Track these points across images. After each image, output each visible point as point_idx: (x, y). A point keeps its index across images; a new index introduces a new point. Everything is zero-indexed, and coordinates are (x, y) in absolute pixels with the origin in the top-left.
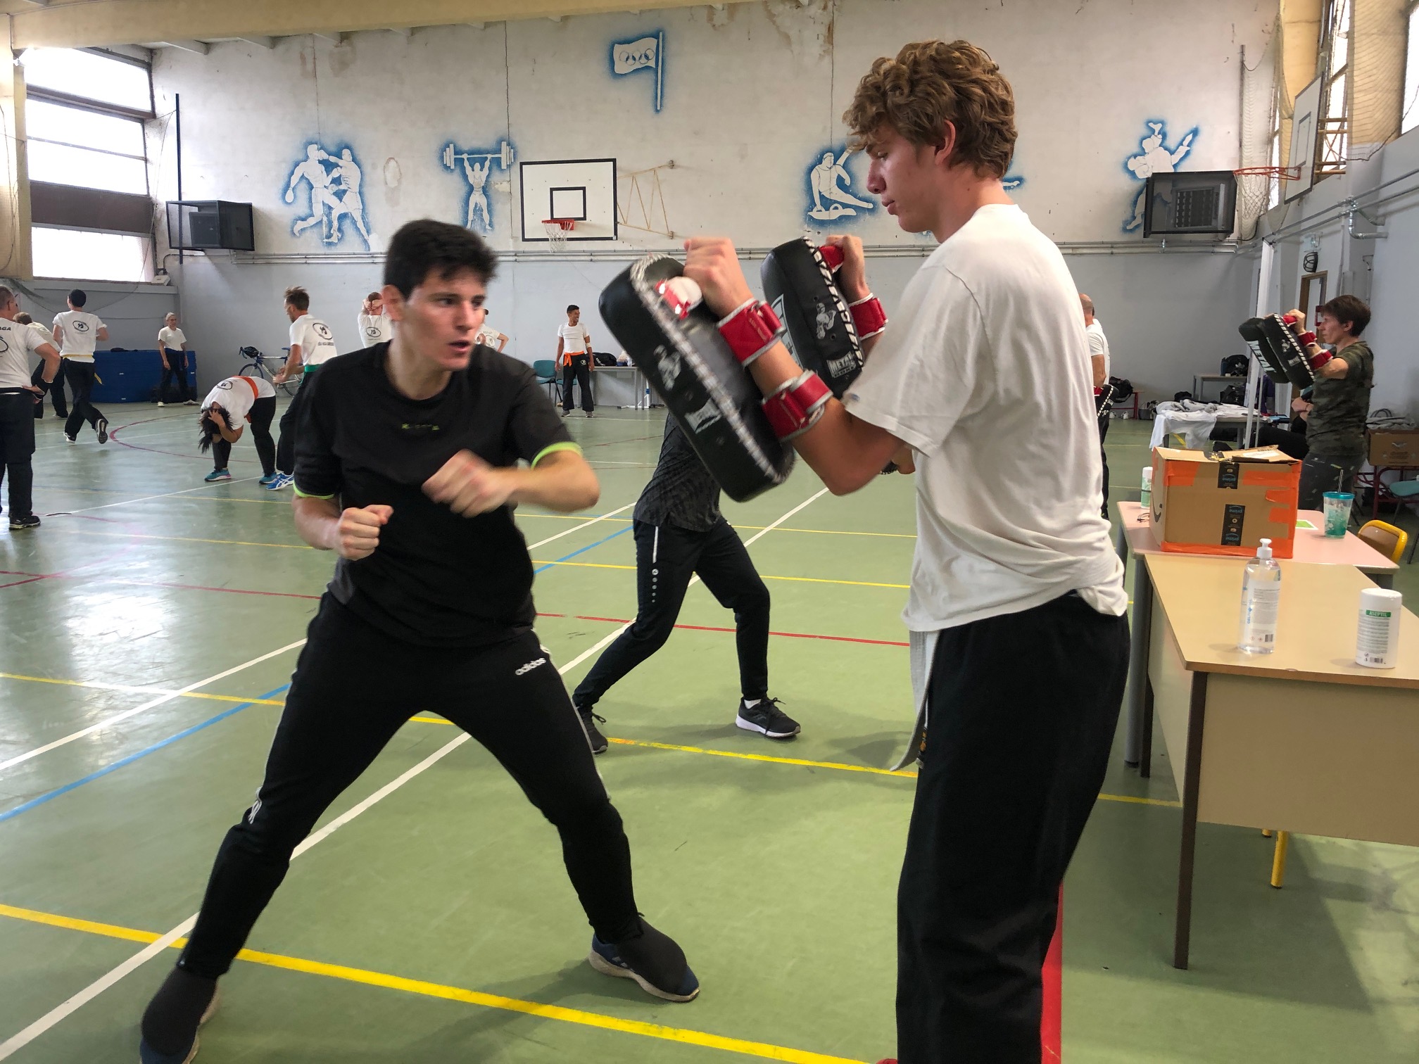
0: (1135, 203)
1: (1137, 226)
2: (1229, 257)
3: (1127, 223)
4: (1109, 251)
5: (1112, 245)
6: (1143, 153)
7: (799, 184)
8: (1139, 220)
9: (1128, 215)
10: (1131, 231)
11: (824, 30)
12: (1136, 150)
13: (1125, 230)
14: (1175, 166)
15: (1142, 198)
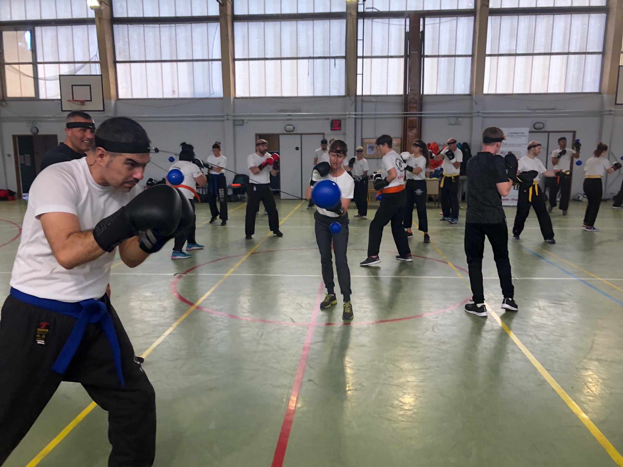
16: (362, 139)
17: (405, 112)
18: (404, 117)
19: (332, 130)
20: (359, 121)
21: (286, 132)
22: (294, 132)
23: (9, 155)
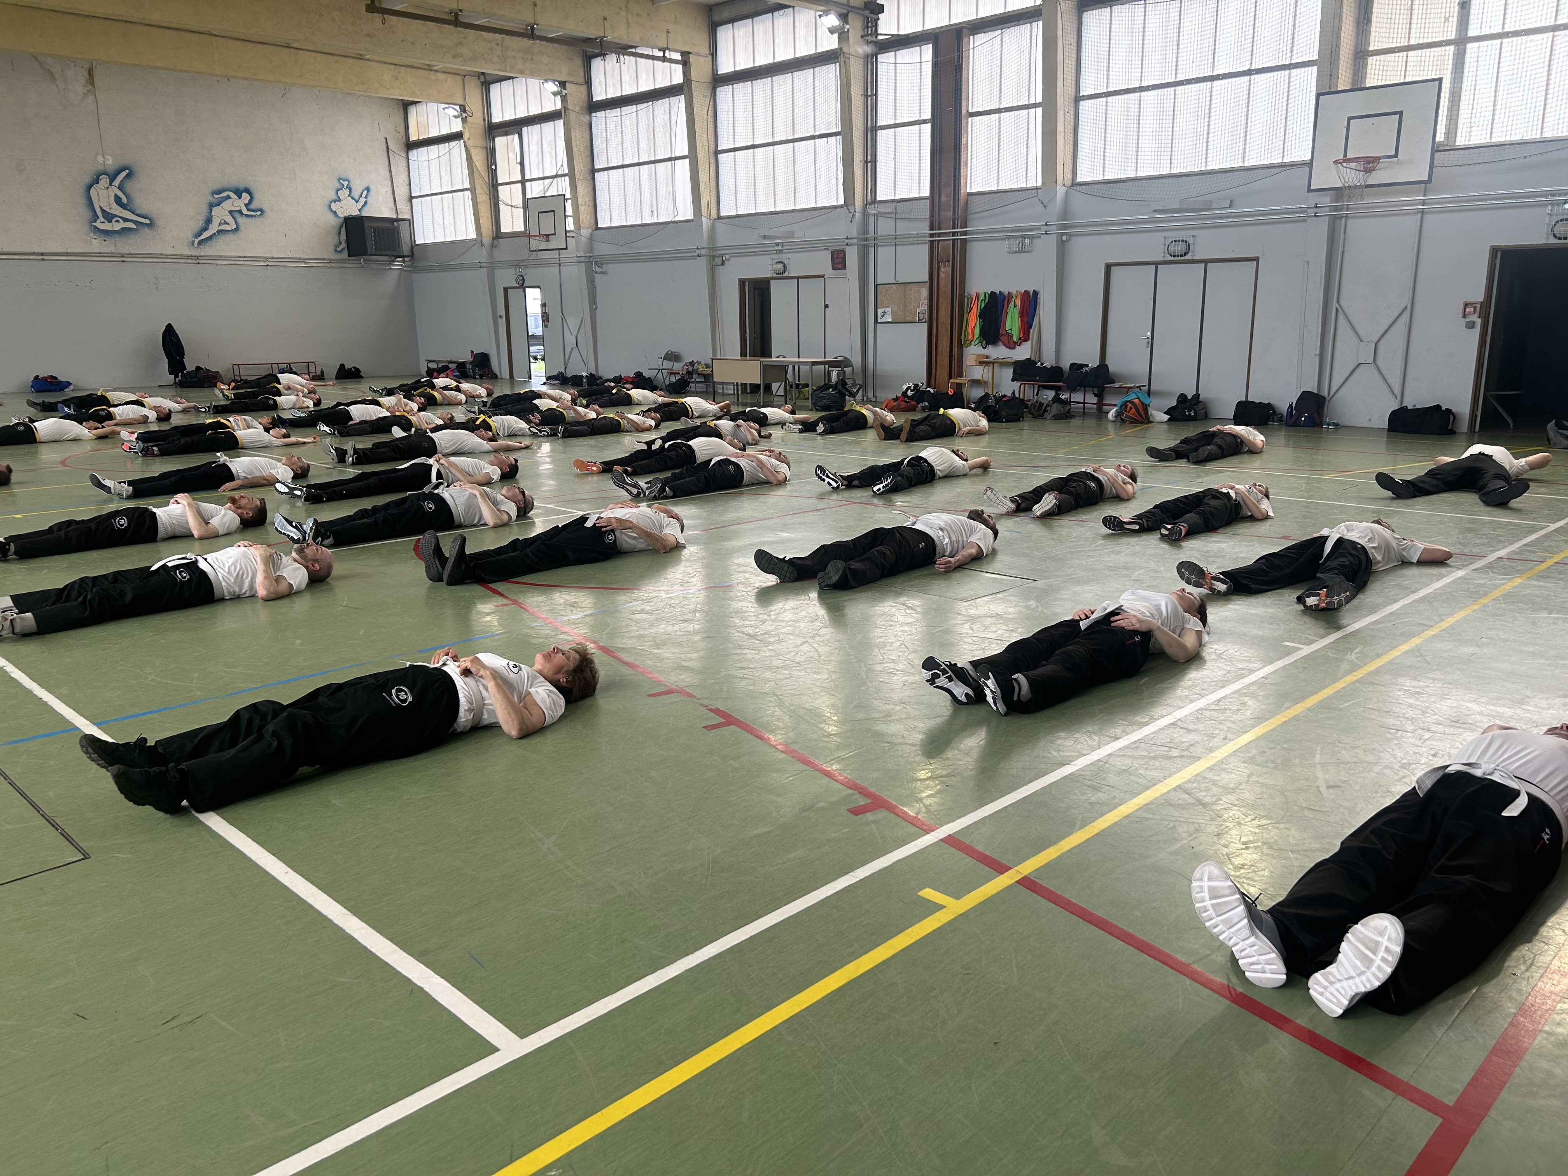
0: (340, 233)
1: (343, 249)
2: (399, 272)
3: (336, 246)
4: (329, 265)
5: (331, 261)
6: (339, 200)
7: (82, 200)
8: (344, 245)
9: (336, 241)
10: (340, 252)
11: (86, 74)
12: (335, 197)
13: (336, 251)
14: (359, 210)
15: (343, 229)
16: (876, 286)
17: (932, 229)
18: (932, 242)
19: (833, 269)
20: (872, 250)
21: (775, 275)
22: (786, 274)
23: (501, 317)
